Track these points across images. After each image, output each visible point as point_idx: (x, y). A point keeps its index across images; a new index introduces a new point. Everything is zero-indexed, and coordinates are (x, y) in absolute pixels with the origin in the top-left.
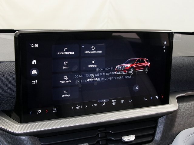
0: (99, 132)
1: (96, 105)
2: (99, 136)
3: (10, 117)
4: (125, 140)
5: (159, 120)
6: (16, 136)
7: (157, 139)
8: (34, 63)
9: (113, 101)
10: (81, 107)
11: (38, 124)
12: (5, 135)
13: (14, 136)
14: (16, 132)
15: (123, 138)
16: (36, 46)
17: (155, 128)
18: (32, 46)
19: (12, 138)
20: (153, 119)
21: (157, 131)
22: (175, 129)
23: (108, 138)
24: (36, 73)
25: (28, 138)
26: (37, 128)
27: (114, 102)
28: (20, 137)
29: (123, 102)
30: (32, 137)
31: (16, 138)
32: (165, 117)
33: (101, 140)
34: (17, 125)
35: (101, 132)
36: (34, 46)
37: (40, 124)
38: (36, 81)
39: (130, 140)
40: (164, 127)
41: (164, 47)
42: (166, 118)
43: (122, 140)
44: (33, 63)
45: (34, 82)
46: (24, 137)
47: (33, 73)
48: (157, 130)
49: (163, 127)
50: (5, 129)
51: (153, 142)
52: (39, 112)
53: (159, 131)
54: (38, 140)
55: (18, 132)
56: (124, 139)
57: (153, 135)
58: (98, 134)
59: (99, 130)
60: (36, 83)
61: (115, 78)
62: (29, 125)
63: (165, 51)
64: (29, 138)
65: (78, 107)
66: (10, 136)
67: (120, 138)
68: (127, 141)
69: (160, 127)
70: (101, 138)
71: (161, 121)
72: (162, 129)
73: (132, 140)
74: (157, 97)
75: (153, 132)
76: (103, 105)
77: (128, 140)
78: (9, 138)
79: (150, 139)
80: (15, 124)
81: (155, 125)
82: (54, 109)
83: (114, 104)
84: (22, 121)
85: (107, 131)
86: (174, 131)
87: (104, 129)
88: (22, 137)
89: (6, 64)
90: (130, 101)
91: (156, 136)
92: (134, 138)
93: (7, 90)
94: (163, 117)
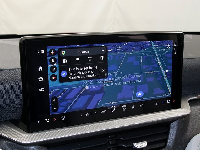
0: (110, 140)
1: (105, 111)
2: (109, 143)
3: (18, 126)
4: (137, 147)
5: (171, 125)
6: (24, 146)
7: (170, 145)
8: (41, 69)
9: (123, 107)
10: (90, 114)
11: (46, 133)
12: (13, 145)
13: (23, 146)
14: (24, 142)
15: (134, 144)
16: (42, 51)
17: (167, 133)
18: (38, 52)
19: (20, 149)
20: (165, 124)
21: (170, 137)
22: (188, 134)
23: (119, 145)
24: (43, 80)
25: (37, 147)
26: (46, 137)
28: (28, 147)
29: (133, 107)
30: (41, 146)
31: (24, 148)
32: (177, 122)
33: (112, 148)
34: (24, 135)
35: (111, 139)
36: (40, 52)
37: (49, 133)
38: (43, 88)
39: (142, 147)
40: (177, 131)
41: (175, 49)
42: (179, 123)
43: (134, 147)
44: (39, 70)
45: (41, 90)
46: (32, 147)
47: (40, 80)
48: (170, 135)
49: (175, 132)
50: (12, 139)
51: (166, 147)
52: (47, 120)
53: (172, 136)
55: (26, 142)
56: (135, 146)
57: (166, 140)
58: (109, 142)
59: (109, 137)
60: (43, 90)
61: (125, 83)
62: (37, 135)
63: (175, 53)
65: (87, 114)
66: (18, 147)
67: (132, 145)
68: (138, 147)
69: (173, 132)
70: (111, 145)
71: (173, 126)
72: (175, 134)
73: (144, 146)
74: (169, 101)
75: (165, 137)
76: (112, 111)
77: (140, 147)
78: (17, 148)
79: (163, 144)
80: (23, 134)
81: (167, 131)
82: (62, 117)
83: (124, 110)
84: (30, 130)
85: (118, 138)
86: (187, 136)
87: (114, 136)
88: (30, 147)
89: (11, 71)
90: (141, 106)
91: (169, 141)
92: (146, 144)
93: (13, 98)
94: (175, 122)
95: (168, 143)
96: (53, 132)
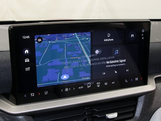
0: (86, 111)
1: (82, 87)
3: (8, 99)
4: (108, 117)
5: (139, 99)
7: (137, 116)
8: (27, 52)
9: (97, 83)
10: (69, 89)
11: (31, 106)
12: (4, 115)
13: (12, 116)
14: (12, 113)
15: (107, 115)
16: (28, 37)
17: (135, 106)
18: (24, 37)
19: (10, 118)
20: (134, 99)
21: (137, 109)
22: (153, 106)
23: (94, 116)
24: (28, 61)
26: (31, 108)
27: (99, 84)
28: (16, 117)
29: (106, 84)
30: (27, 116)
31: (13, 118)
32: (144, 96)
33: (87, 118)
34: (13, 107)
35: (87, 111)
36: (26, 37)
37: (34, 105)
38: (29, 68)
39: (113, 117)
40: (144, 105)
41: (142, 35)
42: (145, 98)
43: (106, 118)
45: (27, 69)
46: (20, 117)
47: (26, 61)
48: (137, 107)
49: (142, 105)
50: (3, 110)
51: (134, 118)
52: (33, 94)
53: (139, 108)
54: (32, 119)
55: (14, 113)
57: (134, 112)
58: (85, 113)
59: (86, 108)
60: (29, 70)
61: (99, 63)
62: (24, 106)
63: (143, 38)
64: (24, 118)
65: (67, 90)
66: (8, 116)
67: (105, 116)
68: (110, 118)
69: (140, 105)
70: (87, 116)
71: (140, 100)
72: (141, 107)
73: (115, 117)
74: (137, 79)
75: (134, 109)
76: (88, 87)
77: (111, 117)
78: (7, 117)
79: (131, 115)
80: (12, 106)
81: (135, 104)
82: (45, 92)
83: (98, 86)
84: (18, 103)
85: (93, 110)
86: (152, 108)
87: (90, 108)
88: (18, 117)
89: (3, 53)
90: (113, 83)
91: (136, 113)
92: (117, 115)
93: (5, 76)
94: (142, 96)
95: (136, 114)
96: (37, 105)
